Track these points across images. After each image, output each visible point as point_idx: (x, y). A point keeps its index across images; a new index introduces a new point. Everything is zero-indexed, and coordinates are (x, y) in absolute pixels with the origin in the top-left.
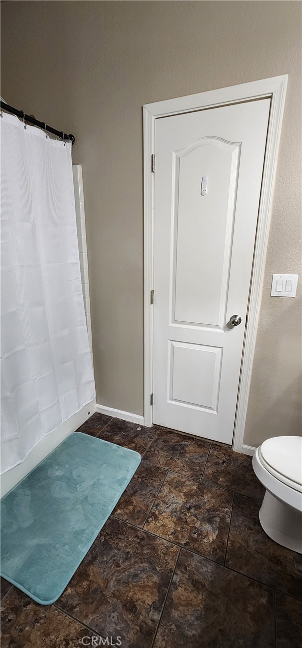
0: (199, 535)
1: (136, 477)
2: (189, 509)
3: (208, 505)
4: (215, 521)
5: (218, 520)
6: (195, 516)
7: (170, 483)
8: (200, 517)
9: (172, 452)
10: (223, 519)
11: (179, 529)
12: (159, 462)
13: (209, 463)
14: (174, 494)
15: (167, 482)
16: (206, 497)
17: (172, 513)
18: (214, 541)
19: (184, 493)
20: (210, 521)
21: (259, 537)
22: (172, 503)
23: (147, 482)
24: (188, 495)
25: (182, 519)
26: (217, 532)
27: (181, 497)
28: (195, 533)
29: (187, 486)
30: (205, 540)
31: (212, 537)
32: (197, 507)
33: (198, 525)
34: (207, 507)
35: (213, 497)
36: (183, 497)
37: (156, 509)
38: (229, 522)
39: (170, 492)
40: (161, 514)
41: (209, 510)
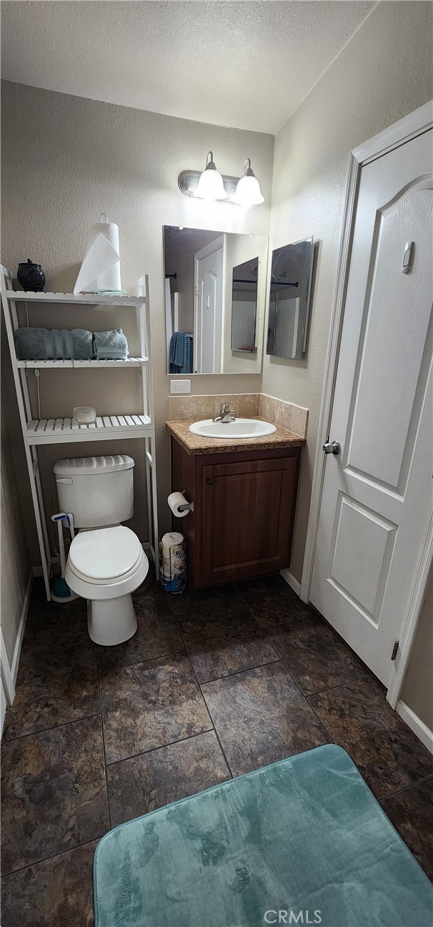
0: (175, 678)
1: (152, 805)
2: (154, 702)
3: (134, 688)
4: (150, 673)
5: (146, 672)
6: (157, 692)
7: (130, 747)
8: (155, 687)
9: (58, 793)
10: (142, 669)
11: (184, 697)
12: (97, 794)
13: (59, 722)
14: (145, 729)
15: (130, 752)
16: (123, 694)
17: (172, 715)
18: (171, 665)
19: (134, 721)
20: (153, 677)
21: (141, 639)
22: (159, 723)
23: (150, 780)
24: (134, 713)
25: (170, 701)
26: (161, 667)
27: (143, 719)
28: (177, 682)
29: (120, 723)
30: (177, 671)
31: (168, 668)
32: (145, 696)
33: (166, 685)
34: (138, 687)
35: (120, 689)
36: (141, 717)
37: (179, 734)
38: (142, 664)
39: (144, 736)
40: (182, 725)
41: (141, 684)
